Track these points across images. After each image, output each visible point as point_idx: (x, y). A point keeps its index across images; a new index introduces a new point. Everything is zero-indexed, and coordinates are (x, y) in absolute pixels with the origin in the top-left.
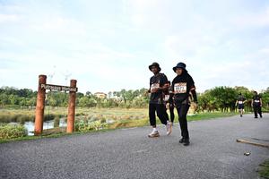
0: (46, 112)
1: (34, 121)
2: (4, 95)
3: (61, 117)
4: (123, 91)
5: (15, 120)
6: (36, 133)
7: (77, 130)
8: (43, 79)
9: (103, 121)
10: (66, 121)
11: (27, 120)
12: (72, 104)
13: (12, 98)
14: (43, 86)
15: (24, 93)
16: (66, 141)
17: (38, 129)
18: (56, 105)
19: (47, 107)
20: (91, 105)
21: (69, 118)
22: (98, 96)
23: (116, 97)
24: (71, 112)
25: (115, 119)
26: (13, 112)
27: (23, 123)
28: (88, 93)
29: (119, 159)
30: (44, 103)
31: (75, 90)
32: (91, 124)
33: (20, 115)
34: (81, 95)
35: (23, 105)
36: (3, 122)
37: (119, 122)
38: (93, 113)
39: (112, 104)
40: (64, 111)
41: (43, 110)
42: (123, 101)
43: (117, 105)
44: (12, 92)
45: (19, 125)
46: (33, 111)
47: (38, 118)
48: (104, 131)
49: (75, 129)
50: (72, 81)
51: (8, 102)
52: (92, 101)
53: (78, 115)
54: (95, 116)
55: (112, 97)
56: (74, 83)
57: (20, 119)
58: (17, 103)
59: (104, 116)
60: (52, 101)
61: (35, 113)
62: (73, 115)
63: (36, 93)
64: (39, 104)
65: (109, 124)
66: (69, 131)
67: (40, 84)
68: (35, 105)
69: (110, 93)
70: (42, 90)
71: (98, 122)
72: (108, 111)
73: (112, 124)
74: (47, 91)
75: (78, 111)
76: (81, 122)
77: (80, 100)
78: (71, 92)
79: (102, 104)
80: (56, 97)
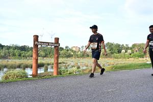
0: (39, 62)
1: (32, 68)
2: (11, 50)
3: (48, 64)
5: (19, 67)
7: (61, 74)
8: (36, 38)
9: (79, 68)
10: (52, 67)
11: (26, 67)
12: (56, 56)
13: (17, 52)
14: (36, 43)
15: (24, 48)
16: (55, 82)
17: (34, 73)
18: (45, 57)
19: (39, 58)
20: (69, 56)
21: (55, 65)
22: (74, 49)
24: (56, 61)
25: (87, 66)
26: (18, 61)
27: (24, 69)
28: (67, 47)
31: (58, 45)
32: (70, 70)
33: (22, 64)
34: (62, 49)
35: (23, 57)
36: (12, 68)
37: (90, 68)
38: (71, 61)
39: (84, 55)
40: (52, 60)
41: (37, 60)
43: (88, 56)
44: (16, 48)
45: (22, 71)
46: (30, 60)
47: (34, 65)
49: (59, 73)
50: (55, 39)
51: (14, 55)
52: (69, 53)
53: (60, 63)
54: (72, 64)
56: (57, 40)
57: (22, 66)
58: (20, 55)
59: (79, 64)
60: (42, 53)
62: (58, 63)
63: (32, 48)
64: (34, 56)
65: (83, 70)
66: (55, 74)
67: (34, 42)
68: (32, 56)
69: (83, 47)
70: (36, 46)
71: (75, 69)
72: (82, 60)
74: (39, 46)
75: (60, 60)
76: (63, 68)
77: (61, 52)
78: (55, 47)
79: (77, 55)
80: (45, 50)
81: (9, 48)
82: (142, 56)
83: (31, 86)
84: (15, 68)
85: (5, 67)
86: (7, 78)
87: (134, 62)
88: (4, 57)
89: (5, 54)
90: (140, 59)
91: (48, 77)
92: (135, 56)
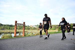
0: (17, 31)
1: (14, 33)
2: (6, 26)
3: (21, 32)
4: (38, 25)
5: (9, 33)
6: (15, 37)
7: (25, 36)
8: (16, 22)
9: (32, 33)
10: (22, 33)
11: (12, 33)
12: (24, 29)
13: (8, 27)
15: (11, 26)
17: (15, 35)
19: (17, 30)
20: (29, 29)
21: (23, 32)
22: (31, 26)
23: (36, 27)
24: (24, 31)
25: (36, 33)
26: (8, 31)
27: (11, 34)
28: (28, 26)
29: (37, 44)
30: (17, 28)
31: (24, 25)
32: (29, 34)
34: (26, 26)
35: (11, 29)
37: (37, 34)
38: (30, 31)
39: (35, 29)
40: (22, 31)
41: (16, 30)
42: (38, 28)
43: (36, 29)
44: (8, 25)
45: (10, 34)
48: (33, 36)
49: (25, 35)
51: (7, 28)
52: (29, 28)
54: (30, 32)
55: (35, 27)
56: (24, 23)
57: (10, 33)
58: (9, 28)
59: (33, 32)
60: (19, 28)
61: (14, 31)
62: (24, 32)
63: (14, 26)
64: (15, 29)
65: (34, 34)
66: (23, 36)
68: (14, 29)
70: (16, 25)
71: (31, 34)
73: (35, 34)
74: (17, 25)
75: (25, 30)
76: (26, 34)
77: (26, 27)
78: (23, 25)
79: (32, 29)
80: (19, 27)
81: (5, 25)
82: (55, 29)
83: (13, 40)
84: (7, 33)
85: (3, 33)
86: (3, 37)
87: (52, 32)
88: (3, 29)
89: (3, 28)
90: (54, 30)
91: (20, 37)
92: (52, 29)
